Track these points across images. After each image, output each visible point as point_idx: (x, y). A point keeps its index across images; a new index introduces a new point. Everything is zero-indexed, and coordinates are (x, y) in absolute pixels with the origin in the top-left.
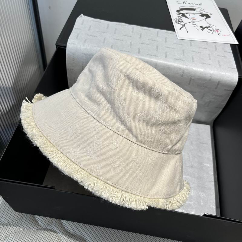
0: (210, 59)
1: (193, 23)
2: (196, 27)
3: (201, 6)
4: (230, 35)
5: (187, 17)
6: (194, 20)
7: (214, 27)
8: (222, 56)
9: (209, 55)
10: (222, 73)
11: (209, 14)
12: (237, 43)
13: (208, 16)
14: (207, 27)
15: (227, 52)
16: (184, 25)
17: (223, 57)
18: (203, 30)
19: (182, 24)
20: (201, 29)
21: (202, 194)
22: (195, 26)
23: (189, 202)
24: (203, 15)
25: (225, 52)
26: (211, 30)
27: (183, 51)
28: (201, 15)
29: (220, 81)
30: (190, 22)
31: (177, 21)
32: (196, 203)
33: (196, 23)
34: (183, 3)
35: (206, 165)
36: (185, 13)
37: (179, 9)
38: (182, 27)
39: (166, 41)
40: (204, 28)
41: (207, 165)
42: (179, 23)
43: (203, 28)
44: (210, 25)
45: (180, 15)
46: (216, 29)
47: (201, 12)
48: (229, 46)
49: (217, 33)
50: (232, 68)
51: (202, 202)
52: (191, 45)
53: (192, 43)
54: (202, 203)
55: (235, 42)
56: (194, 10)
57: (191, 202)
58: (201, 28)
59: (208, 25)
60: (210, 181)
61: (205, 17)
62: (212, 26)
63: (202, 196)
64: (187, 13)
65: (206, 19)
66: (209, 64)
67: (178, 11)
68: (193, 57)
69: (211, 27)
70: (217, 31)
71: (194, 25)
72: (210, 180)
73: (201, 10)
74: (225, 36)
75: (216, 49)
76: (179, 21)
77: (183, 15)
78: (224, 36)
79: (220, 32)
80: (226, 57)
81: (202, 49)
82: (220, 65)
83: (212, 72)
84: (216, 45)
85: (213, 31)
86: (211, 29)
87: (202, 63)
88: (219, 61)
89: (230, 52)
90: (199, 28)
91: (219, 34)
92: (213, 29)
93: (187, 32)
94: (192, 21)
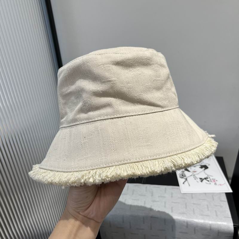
1: (194, 175)
2: (196, 180)
4: (225, 184)
5: (189, 171)
6: (195, 173)
7: (211, 178)
9: (207, 205)
10: (219, 223)
11: (207, 165)
12: (231, 191)
13: (206, 167)
14: (205, 179)
15: (222, 201)
16: (186, 179)
17: (219, 207)
18: (202, 181)
19: (185, 178)
24: (202, 167)
26: (209, 181)
27: (186, 204)
28: (200, 166)
29: (219, 230)
30: (191, 175)
31: (181, 175)
38: (185, 181)
39: (172, 196)
40: (203, 179)
42: (182, 178)
43: (202, 180)
45: (183, 170)
46: (213, 179)
48: (225, 195)
50: (228, 217)
52: (192, 198)
53: (193, 196)
55: (229, 190)
58: (201, 180)
59: (206, 176)
61: (203, 169)
65: (205, 170)
66: (208, 216)
68: (194, 209)
69: (208, 177)
70: (214, 181)
74: (221, 185)
75: (213, 200)
76: (182, 175)
78: (219, 186)
79: (216, 182)
80: (222, 206)
81: (201, 201)
82: (217, 215)
83: (210, 222)
84: (213, 195)
85: (210, 182)
86: (209, 179)
87: (202, 215)
88: (216, 211)
89: (225, 201)
90: (199, 180)
91: (215, 184)
92: (211, 179)
93: (189, 186)
94: (193, 174)
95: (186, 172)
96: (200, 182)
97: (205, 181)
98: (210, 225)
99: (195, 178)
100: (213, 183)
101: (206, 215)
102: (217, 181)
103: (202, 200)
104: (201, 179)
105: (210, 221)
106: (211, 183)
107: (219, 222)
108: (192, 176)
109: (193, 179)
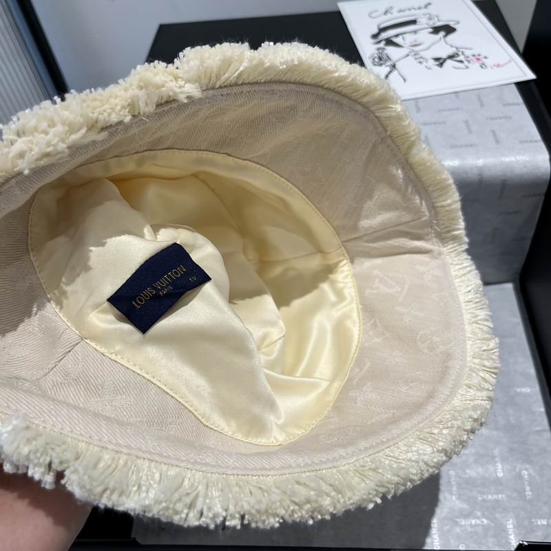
0: (470, 131)
1: (415, 55)
2: (425, 64)
3: (431, 10)
4: (513, 62)
5: (398, 46)
6: (416, 49)
7: (468, 53)
8: (500, 118)
9: (467, 122)
10: (507, 159)
11: (452, 24)
12: (531, 76)
13: (448, 30)
14: (451, 57)
15: (509, 105)
16: (394, 66)
17: (503, 120)
18: (441, 65)
19: (389, 63)
20: (437, 65)
21: (526, 470)
22: (422, 60)
23: (495, 497)
24: (436, 30)
25: (504, 105)
26: (461, 62)
28: (431, 30)
29: (505, 180)
30: (408, 55)
31: (377, 60)
32: (515, 495)
33: (422, 54)
34: (386, 13)
35: (520, 393)
36: (392, 37)
37: (376, 31)
38: (390, 72)
40: (445, 60)
41: (524, 390)
42: (381, 65)
43: (440, 62)
44: (457, 48)
45: (382, 45)
46: (474, 55)
47: (431, 23)
48: (514, 88)
49: (477, 65)
50: (531, 141)
51: (528, 488)
52: (419, 110)
53: (421, 104)
54: (528, 493)
55: (526, 75)
56: (414, 22)
57: (500, 496)
58: (437, 63)
59: (451, 51)
60: (538, 432)
61: (442, 34)
62: (461, 50)
63: (526, 473)
64: (397, 36)
65: (445, 36)
66: (471, 145)
67: (375, 36)
69: (460, 53)
70: (478, 59)
71: (419, 60)
72: (538, 428)
73: (430, 19)
74: (498, 66)
75: (482, 105)
76: (380, 59)
77: (389, 42)
78: (495, 68)
79: (485, 60)
80: (511, 117)
81: (447, 113)
82: (497, 141)
83: (480, 162)
84: (479, 94)
85: (466, 63)
86: (461, 58)
87: (452, 147)
88: (494, 132)
89: (517, 104)
90: (432, 63)
91: (483, 66)
92: (468, 57)
93: (405, 80)
94: (413, 51)
95: (390, 50)
96: (438, 68)
97: (449, 62)
98: (480, 168)
99: (421, 60)
100: (475, 66)
101: (466, 146)
102: (486, 58)
103: (449, 110)
104: (437, 59)
105: (479, 159)
106: (469, 65)
107: (506, 156)
108: (410, 57)
109: (415, 62)
